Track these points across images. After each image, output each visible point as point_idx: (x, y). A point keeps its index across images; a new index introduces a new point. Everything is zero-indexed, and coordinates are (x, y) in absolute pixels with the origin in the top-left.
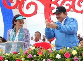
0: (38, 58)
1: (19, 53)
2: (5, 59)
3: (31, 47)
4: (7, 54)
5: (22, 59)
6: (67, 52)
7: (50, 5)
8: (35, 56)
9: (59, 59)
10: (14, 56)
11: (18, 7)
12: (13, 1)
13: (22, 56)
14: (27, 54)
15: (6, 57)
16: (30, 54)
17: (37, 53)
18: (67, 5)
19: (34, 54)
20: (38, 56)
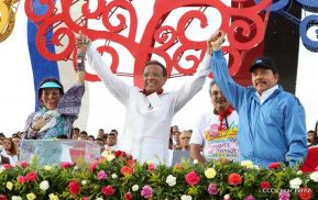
0: (122, 181)
1: (76, 168)
2: (42, 180)
3: (105, 154)
4: (48, 168)
5: (84, 182)
6: (193, 172)
7: (150, 55)
8: (114, 176)
9: (172, 187)
10: (64, 173)
11: (71, 57)
12: (61, 42)
13: (82, 175)
14: (95, 170)
15: (45, 174)
16: (102, 172)
17: (119, 168)
18: (189, 58)
19: (113, 172)
20: (122, 176)
